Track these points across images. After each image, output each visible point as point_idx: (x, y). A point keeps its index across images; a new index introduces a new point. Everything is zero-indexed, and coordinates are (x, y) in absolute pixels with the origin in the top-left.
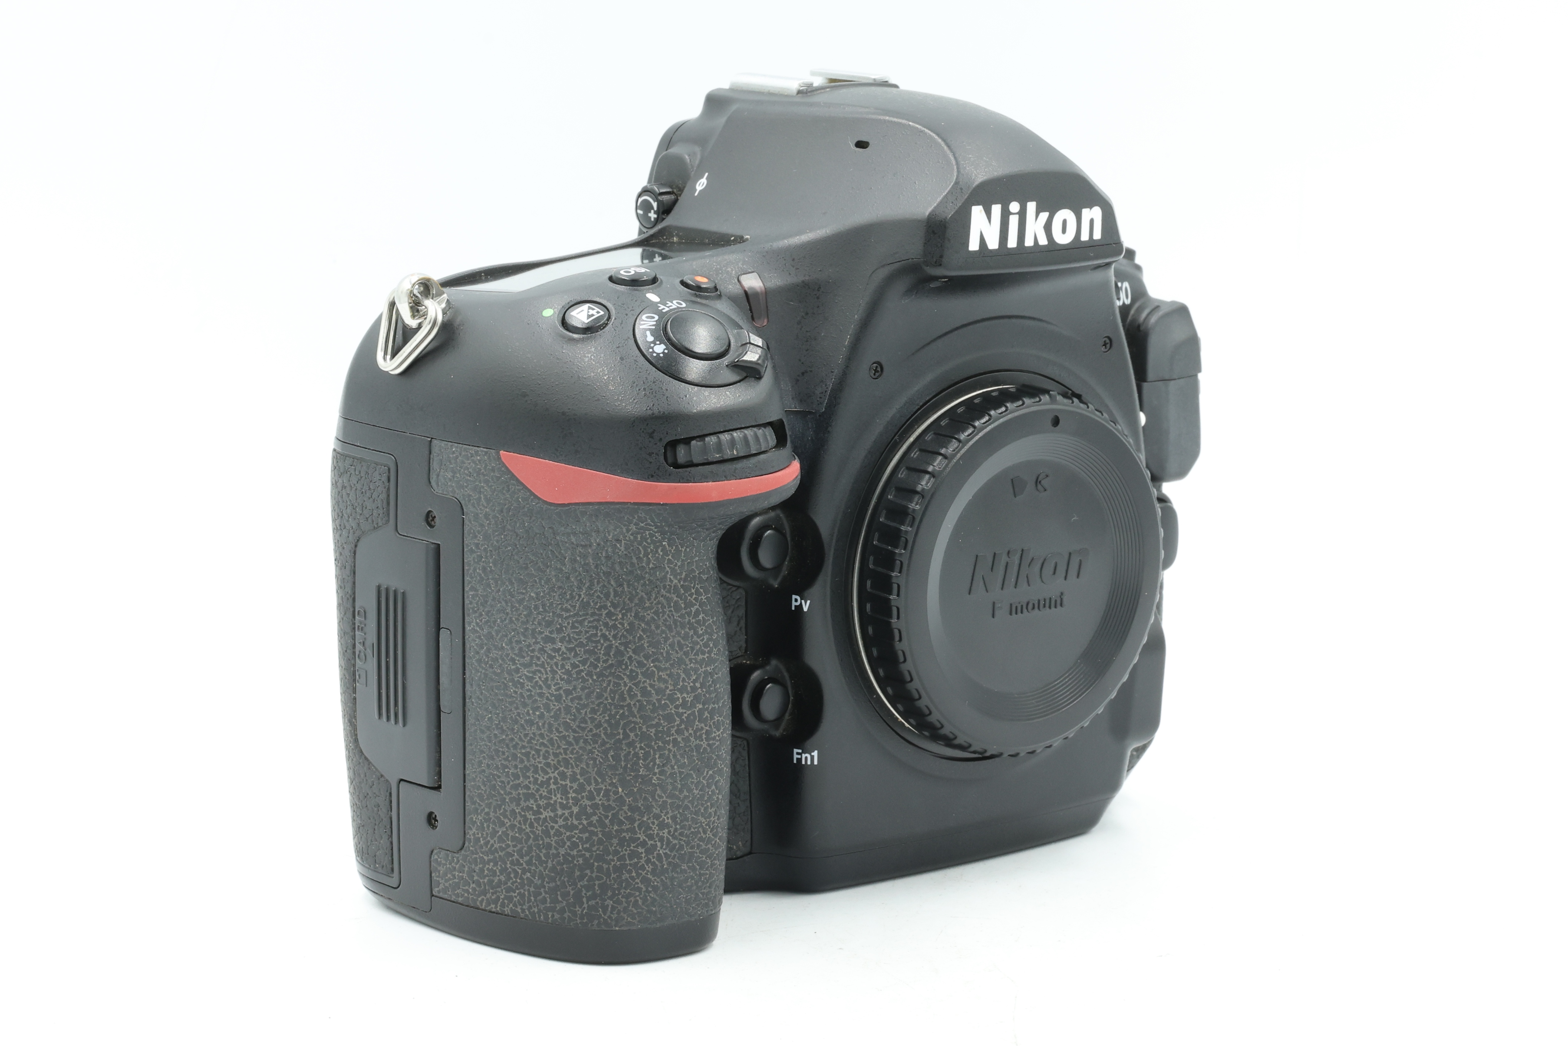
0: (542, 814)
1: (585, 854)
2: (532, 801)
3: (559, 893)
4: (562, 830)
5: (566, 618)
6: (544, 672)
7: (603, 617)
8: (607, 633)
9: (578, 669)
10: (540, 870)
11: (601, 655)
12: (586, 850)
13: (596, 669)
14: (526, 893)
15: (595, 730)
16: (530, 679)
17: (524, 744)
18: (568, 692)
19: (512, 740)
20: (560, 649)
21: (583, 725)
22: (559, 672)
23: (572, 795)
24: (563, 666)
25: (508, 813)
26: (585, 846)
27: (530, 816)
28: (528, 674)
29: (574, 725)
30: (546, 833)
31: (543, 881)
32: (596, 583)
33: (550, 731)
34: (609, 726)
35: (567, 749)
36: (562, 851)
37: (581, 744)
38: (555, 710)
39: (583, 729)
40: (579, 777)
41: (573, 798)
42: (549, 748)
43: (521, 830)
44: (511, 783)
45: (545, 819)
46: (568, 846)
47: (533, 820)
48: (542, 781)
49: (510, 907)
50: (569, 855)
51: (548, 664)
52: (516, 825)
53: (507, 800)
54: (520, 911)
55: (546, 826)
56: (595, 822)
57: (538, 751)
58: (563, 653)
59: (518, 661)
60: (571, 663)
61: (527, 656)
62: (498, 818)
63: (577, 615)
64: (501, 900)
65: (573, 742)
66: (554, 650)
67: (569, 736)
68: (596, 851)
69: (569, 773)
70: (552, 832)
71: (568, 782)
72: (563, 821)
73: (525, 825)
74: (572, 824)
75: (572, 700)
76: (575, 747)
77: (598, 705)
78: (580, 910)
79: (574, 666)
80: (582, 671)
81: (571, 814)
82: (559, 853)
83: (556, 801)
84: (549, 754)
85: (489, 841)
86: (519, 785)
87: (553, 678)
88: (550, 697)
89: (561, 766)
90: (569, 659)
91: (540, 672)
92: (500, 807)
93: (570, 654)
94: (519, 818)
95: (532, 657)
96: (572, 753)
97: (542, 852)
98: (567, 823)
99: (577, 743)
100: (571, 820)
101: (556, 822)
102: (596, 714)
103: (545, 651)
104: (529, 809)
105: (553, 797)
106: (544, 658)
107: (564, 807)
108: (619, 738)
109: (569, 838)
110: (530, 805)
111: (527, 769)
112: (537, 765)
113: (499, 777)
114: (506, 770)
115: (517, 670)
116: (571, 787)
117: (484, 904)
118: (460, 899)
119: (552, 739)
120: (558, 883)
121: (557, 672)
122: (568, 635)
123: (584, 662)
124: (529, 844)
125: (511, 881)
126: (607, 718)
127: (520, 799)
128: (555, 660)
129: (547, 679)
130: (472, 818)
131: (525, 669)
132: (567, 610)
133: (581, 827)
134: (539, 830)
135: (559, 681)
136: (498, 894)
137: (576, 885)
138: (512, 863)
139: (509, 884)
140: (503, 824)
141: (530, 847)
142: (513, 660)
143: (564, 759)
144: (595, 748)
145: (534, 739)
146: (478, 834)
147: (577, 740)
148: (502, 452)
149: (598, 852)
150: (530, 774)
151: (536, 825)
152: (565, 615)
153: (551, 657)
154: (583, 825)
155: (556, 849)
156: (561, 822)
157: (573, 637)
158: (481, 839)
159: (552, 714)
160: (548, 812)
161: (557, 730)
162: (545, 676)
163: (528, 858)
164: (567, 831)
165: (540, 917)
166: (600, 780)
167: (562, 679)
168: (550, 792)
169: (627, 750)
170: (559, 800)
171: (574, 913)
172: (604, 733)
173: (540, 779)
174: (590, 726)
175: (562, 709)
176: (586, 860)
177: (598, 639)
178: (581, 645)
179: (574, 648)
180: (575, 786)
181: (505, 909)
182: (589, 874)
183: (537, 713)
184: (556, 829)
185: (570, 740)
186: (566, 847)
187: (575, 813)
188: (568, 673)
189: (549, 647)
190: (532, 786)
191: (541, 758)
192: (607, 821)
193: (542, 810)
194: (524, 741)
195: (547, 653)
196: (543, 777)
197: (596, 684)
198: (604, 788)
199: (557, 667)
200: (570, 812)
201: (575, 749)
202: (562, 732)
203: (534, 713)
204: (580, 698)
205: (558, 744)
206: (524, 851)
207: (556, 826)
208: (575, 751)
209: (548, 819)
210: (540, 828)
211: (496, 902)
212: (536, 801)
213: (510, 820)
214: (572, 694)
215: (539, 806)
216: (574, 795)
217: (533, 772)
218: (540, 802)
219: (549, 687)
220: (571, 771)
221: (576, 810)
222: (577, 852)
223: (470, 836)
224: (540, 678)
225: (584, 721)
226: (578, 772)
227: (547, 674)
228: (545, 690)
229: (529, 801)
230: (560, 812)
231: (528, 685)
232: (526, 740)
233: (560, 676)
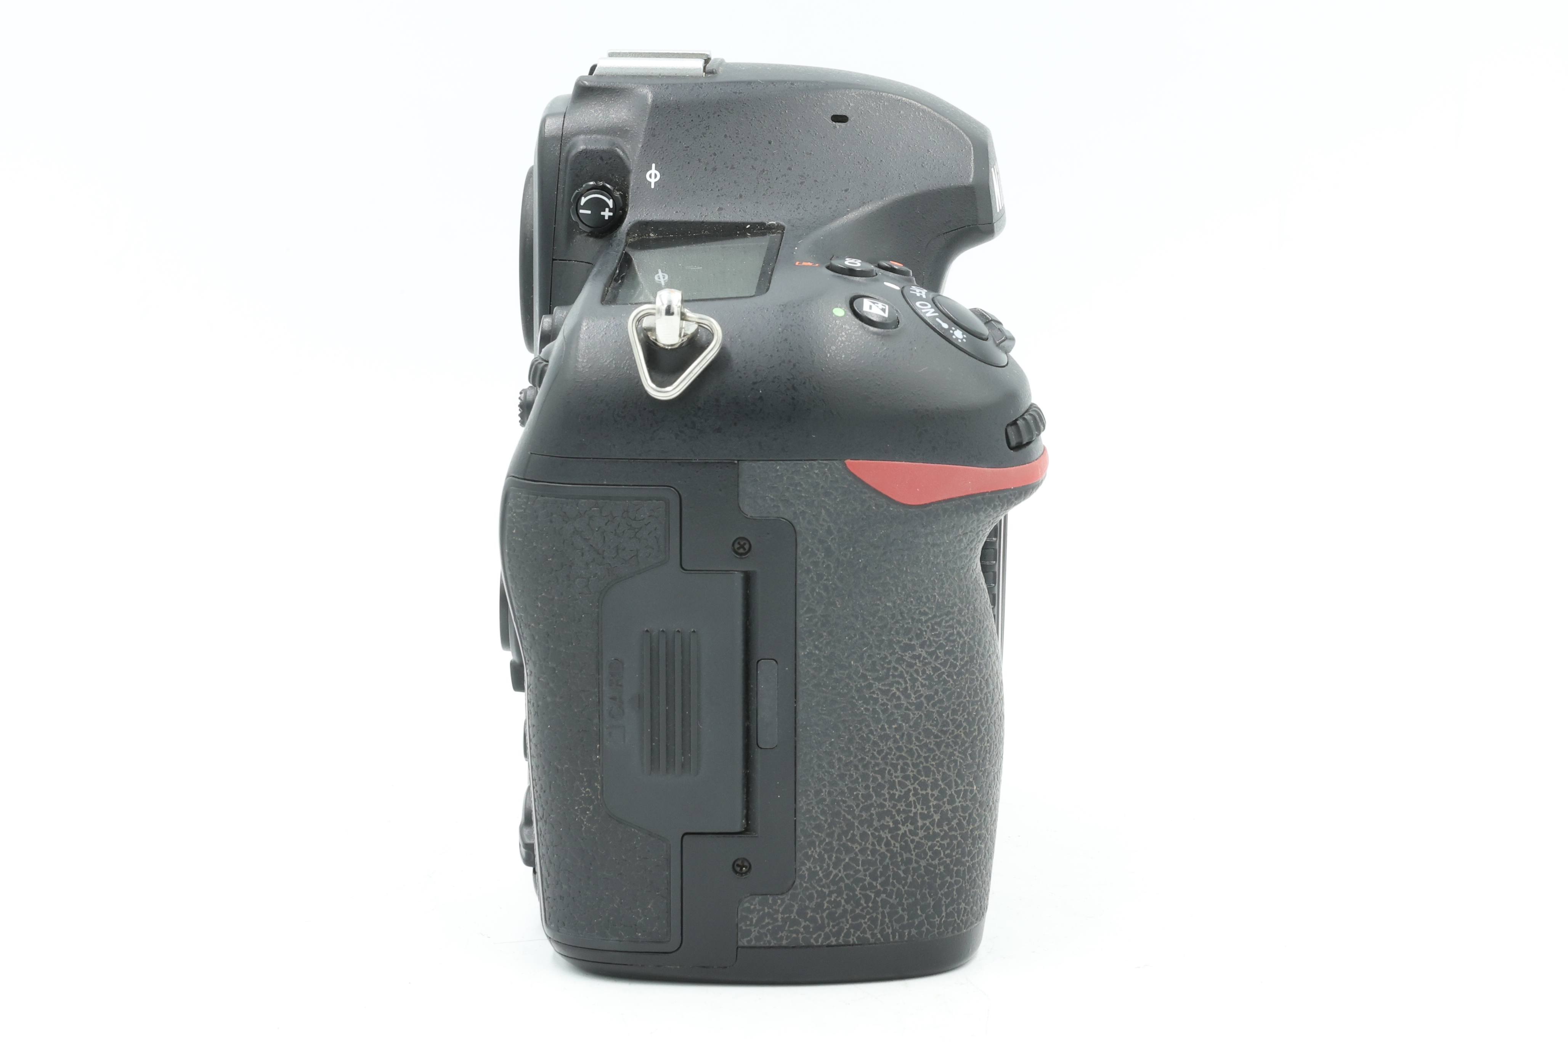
0: (900, 829)
1: (946, 861)
2: (888, 819)
3: (919, 907)
4: (923, 841)
5: (926, 622)
6: (903, 682)
7: (956, 615)
8: (961, 630)
9: (939, 672)
10: (898, 889)
11: (958, 654)
12: (947, 856)
13: (955, 668)
14: (880, 917)
15: (956, 730)
16: (885, 693)
17: (877, 761)
18: (929, 698)
19: (863, 759)
20: (920, 655)
21: (945, 729)
22: (920, 679)
23: (933, 802)
24: (924, 672)
25: (858, 838)
26: (946, 852)
27: (885, 835)
28: (883, 688)
29: (935, 731)
30: (906, 848)
31: (901, 900)
32: (945, 581)
33: (910, 741)
34: (967, 725)
35: (929, 756)
36: (923, 863)
37: (943, 748)
38: (915, 719)
39: (945, 733)
40: (940, 783)
41: (934, 806)
42: (907, 759)
43: (874, 852)
44: (861, 805)
45: (904, 834)
46: (930, 856)
47: (889, 839)
48: (900, 796)
49: (856, 935)
50: (931, 865)
51: (907, 672)
52: (868, 848)
53: (856, 824)
54: (870, 937)
55: (906, 842)
56: (955, 825)
57: (895, 766)
58: (925, 658)
59: (870, 676)
60: (932, 667)
61: (883, 669)
62: (844, 845)
63: (935, 616)
64: (845, 931)
65: (935, 748)
66: (914, 657)
67: (930, 743)
68: (955, 856)
69: (930, 780)
70: (912, 846)
71: (929, 791)
72: (924, 832)
73: (880, 845)
74: (934, 832)
75: (934, 705)
76: (937, 752)
77: (959, 705)
78: (939, 920)
79: (935, 669)
80: (943, 673)
81: (932, 823)
82: (920, 866)
83: (915, 814)
84: (909, 766)
85: (831, 872)
86: (872, 805)
87: (913, 687)
88: (910, 707)
89: (922, 776)
90: (930, 663)
91: (898, 683)
92: (846, 833)
93: (932, 658)
94: (871, 839)
95: (888, 669)
96: (934, 759)
97: (900, 869)
98: (929, 833)
99: (939, 748)
100: (932, 828)
101: (917, 835)
102: (957, 715)
103: (904, 660)
104: (884, 827)
105: (913, 809)
106: (903, 668)
107: (924, 817)
108: (975, 735)
109: (930, 848)
110: (885, 824)
111: (882, 786)
112: (894, 781)
113: (844, 802)
114: (855, 793)
115: (870, 686)
116: (933, 795)
117: (820, 940)
118: (784, 943)
119: (912, 749)
120: (919, 897)
121: (917, 679)
122: (929, 639)
123: (944, 664)
124: (885, 863)
125: (860, 908)
126: (966, 717)
127: (872, 819)
128: (915, 667)
129: (906, 688)
130: (807, 852)
131: (879, 683)
132: (925, 614)
133: (942, 834)
134: (896, 846)
135: (920, 688)
136: (841, 925)
137: (937, 894)
138: (863, 888)
139: (857, 911)
140: (849, 850)
141: (886, 868)
142: (864, 677)
143: (924, 767)
144: (955, 750)
145: (890, 754)
146: (815, 867)
147: (938, 745)
148: (848, 461)
149: (957, 856)
150: (885, 791)
151: (893, 842)
152: (923, 618)
153: (910, 665)
154: (945, 831)
155: (917, 862)
156: (921, 833)
157: (934, 640)
158: (820, 872)
159: (911, 723)
160: (907, 826)
161: (917, 739)
162: (904, 686)
163: (883, 878)
164: (928, 842)
165: (894, 937)
166: (959, 782)
167: (923, 685)
168: (909, 805)
169: (980, 745)
170: (920, 811)
171: (932, 925)
172: (964, 733)
173: (897, 793)
174: (951, 728)
175: (923, 717)
176: (947, 866)
177: (955, 638)
178: (941, 646)
179: (935, 651)
180: (936, 793)
181: (851, 939)
182: (949, 880)
183: (894, 726)
184: (918, 842)
185: (932, 746)
186: (928, 857)
187: (936, 820)
188: (929, 678)
189: (907, 656)
190: (887, 804)
191: (899, 772)
192: (965, 823)
193: (900, 826)
194: (878, 759)
195: (907, 661)
196: (901, 791)
197: (957, 684)
198: (963, 789)
199: (918, 674)
200: (933, 821)
201: (937, 755)
202: (923, 740)
203: (890, 727)
204: (941, 701)
205: (918, 753)
206: (878, 873)
207: (917, 839)
208: (937, 758)
209: (908, 833)
210: (897, 845)
211: (837, 934)
212: (893, 817)
213: (860, 844)
214: (934, 699)
215: (896, 823)
216: (935, 803)
217: (889, 789)
218: (897, 818)
219: (908, 697)
220: (933, 779)
221: (937, 817)
222: (939, 860)
223: (804, 872)
224: (898, 689)
225: (945, 724)
226: (939, 778)
227: (906, 682)
228: (903, 701)
229: (884, 819)
230: (920, 824)
231: (882, 699)
232: (880, 757)
233: (921, 683)
